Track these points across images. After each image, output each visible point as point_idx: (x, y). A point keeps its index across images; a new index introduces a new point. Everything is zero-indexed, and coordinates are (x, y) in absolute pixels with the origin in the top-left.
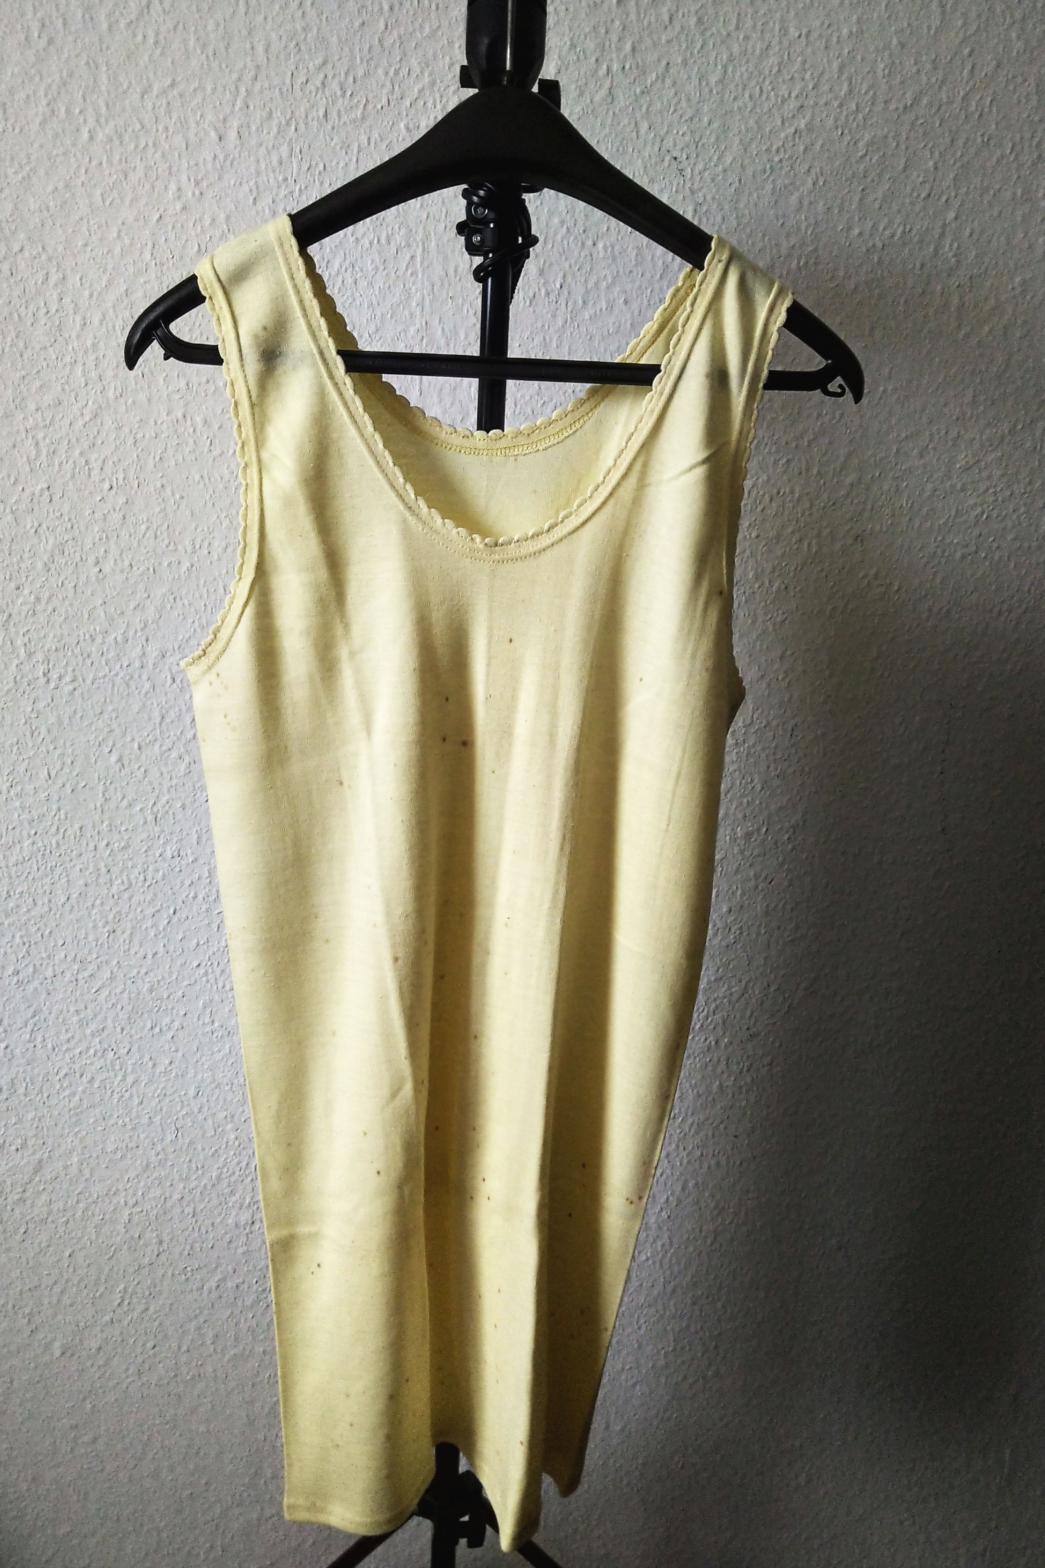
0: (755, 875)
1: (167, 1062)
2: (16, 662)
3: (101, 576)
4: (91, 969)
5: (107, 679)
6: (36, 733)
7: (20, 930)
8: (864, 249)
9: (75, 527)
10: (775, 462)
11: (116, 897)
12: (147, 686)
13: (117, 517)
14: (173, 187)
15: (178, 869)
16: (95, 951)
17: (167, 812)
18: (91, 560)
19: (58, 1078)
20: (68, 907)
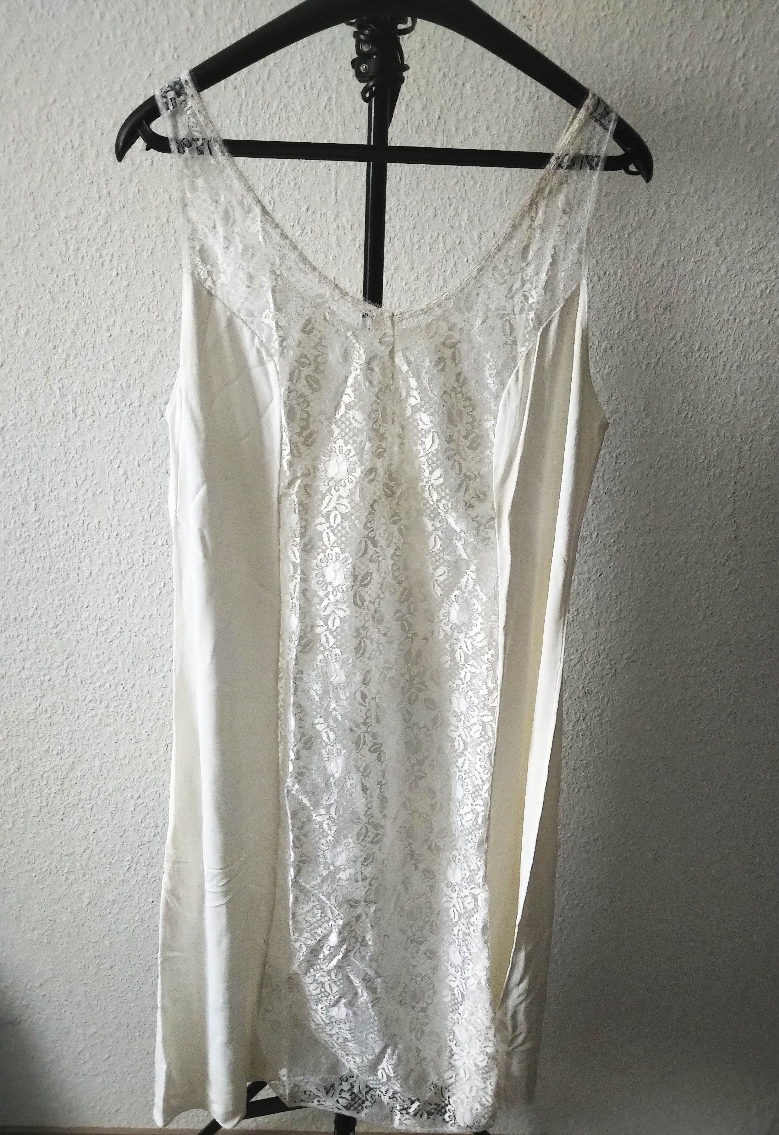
0: (588, 569)
1: (160, 694)
2: (53, 402)
3: (111, 339)
4: (107, 624)
5: (115, 414)
6: (68, 453)
7: (58, 595)
8: (671, 81)
9: (93, 303)
10: (603, 250)
11: (123, 573)
12: (144, 419)
13: (121, 296)
14: (159, 53)
15: (166, 554)
16: (109, 612)
17: (158, 512)
18: (104, 328)
19: (85, 703)
20: (90, 580)
